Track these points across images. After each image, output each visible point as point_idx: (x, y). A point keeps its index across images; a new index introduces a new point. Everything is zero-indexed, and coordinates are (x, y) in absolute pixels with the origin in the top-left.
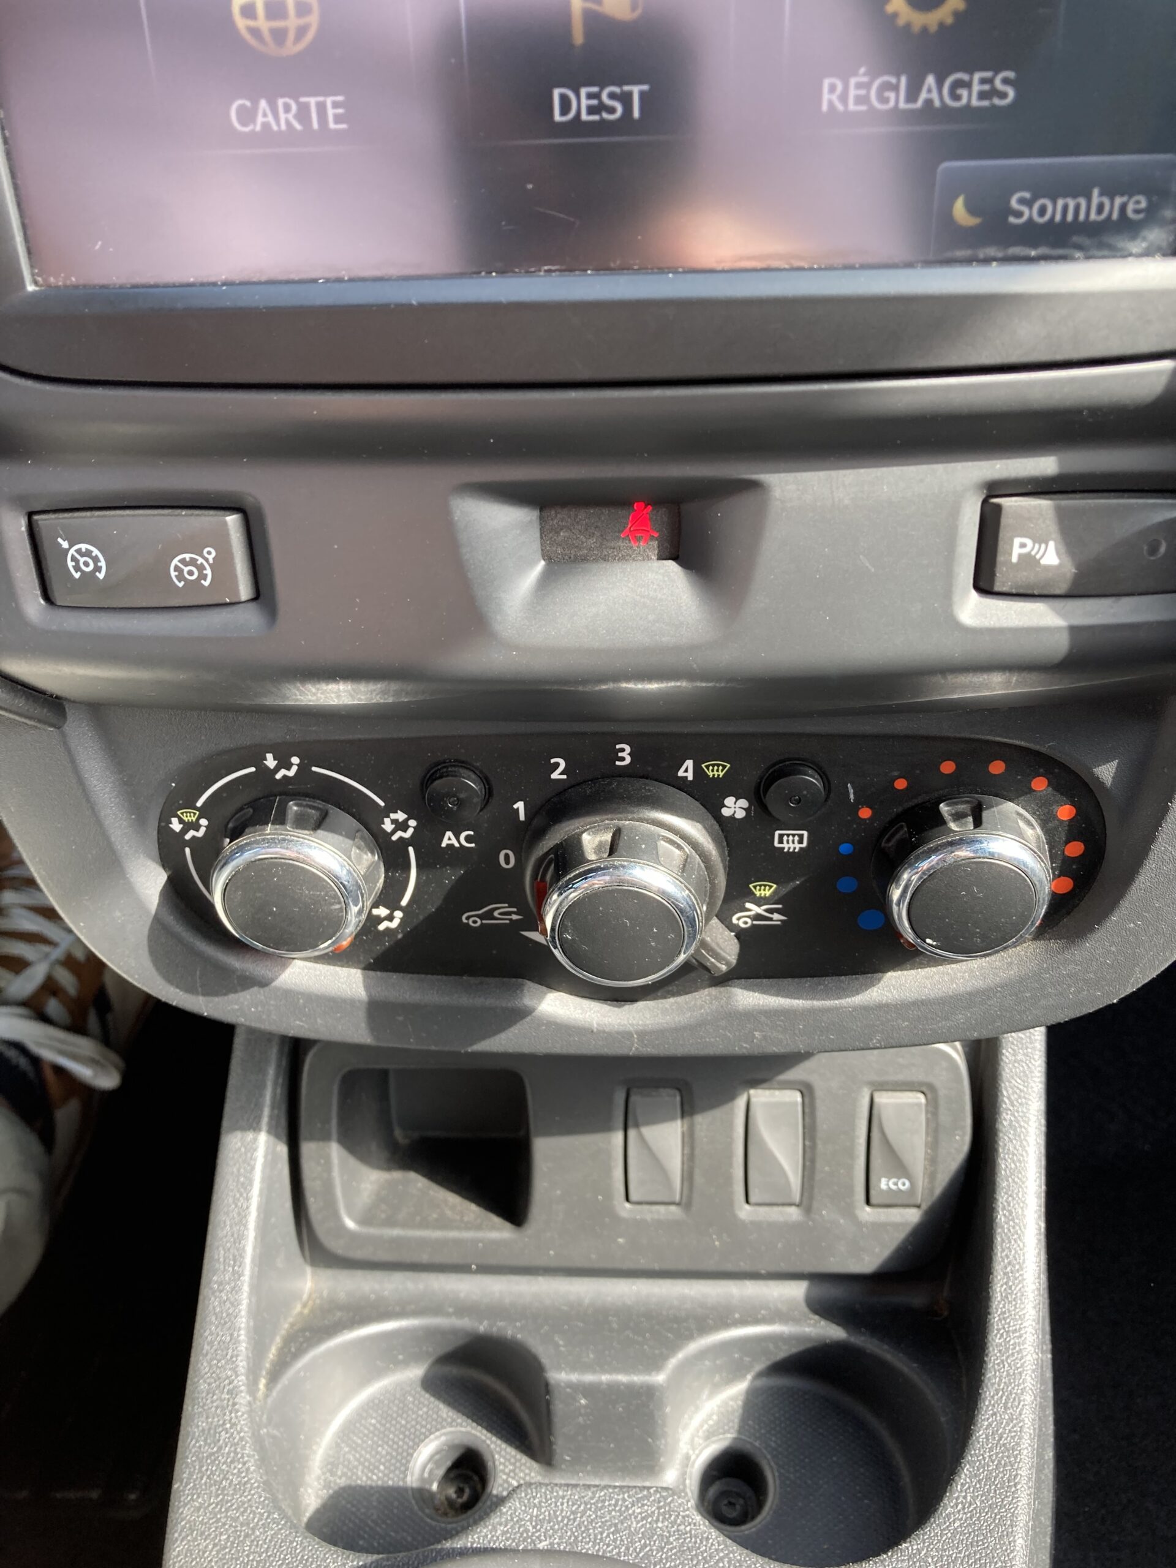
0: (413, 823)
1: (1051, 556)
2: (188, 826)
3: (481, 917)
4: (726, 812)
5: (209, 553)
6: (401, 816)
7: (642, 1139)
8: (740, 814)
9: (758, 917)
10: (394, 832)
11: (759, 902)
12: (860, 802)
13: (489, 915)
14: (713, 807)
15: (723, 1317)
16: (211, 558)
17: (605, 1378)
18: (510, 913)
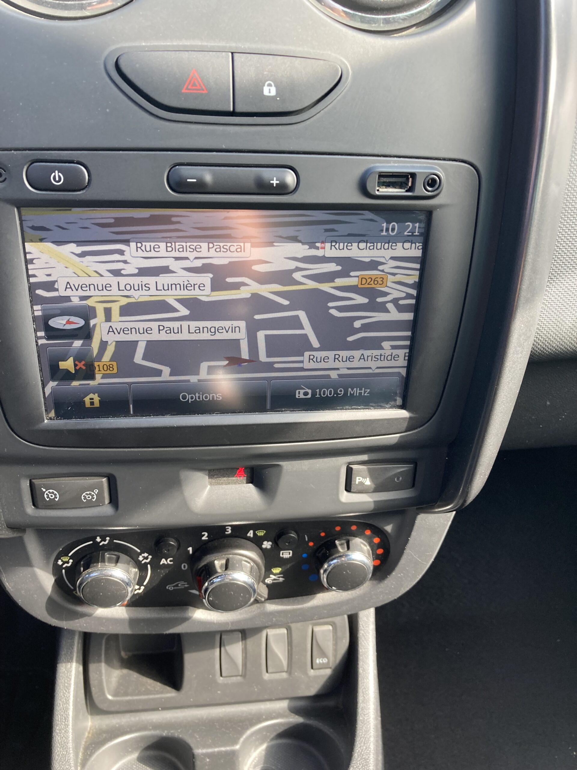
0: (150, 557)
1: (368, 482)
2: (64, 563)
3: (174, 586)
4: (264, 546)
5: (96, 491)
6: (146, 555)
7: (226, 650)
8: (269, 547)
9: (275, 580)
10: (143, 560)
11: (275, 575)
12: (309, 540)
13: (177, 585)
14: (259, 545)
15: (258, 718)
16: (96, 493)
17: (216, 750)
18: (185, 584)
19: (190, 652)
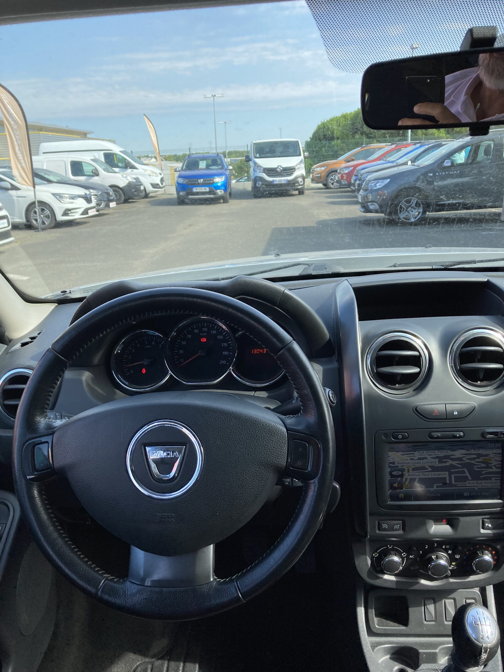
1: (490, 526)
2: (375, 555)
3: (413, 568)
4: (449, 552)
5: (398, 525)
6: (405, 553)
7: (427, 608)
8: (451, 553)
9: (453, 568)
10: (403, 556)
11: (453, 565)
12: (467, 551)
13: (415, 568)
14: (447, 552)
17: (428, 651)
18: (418, 567)
19: (411, 607)
